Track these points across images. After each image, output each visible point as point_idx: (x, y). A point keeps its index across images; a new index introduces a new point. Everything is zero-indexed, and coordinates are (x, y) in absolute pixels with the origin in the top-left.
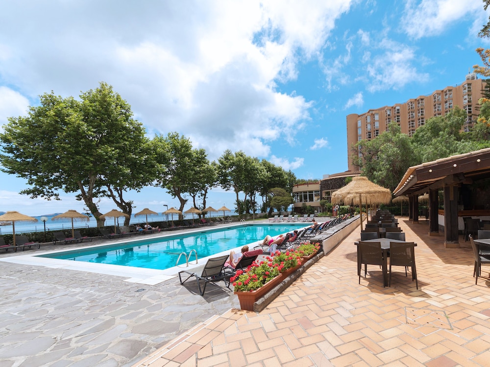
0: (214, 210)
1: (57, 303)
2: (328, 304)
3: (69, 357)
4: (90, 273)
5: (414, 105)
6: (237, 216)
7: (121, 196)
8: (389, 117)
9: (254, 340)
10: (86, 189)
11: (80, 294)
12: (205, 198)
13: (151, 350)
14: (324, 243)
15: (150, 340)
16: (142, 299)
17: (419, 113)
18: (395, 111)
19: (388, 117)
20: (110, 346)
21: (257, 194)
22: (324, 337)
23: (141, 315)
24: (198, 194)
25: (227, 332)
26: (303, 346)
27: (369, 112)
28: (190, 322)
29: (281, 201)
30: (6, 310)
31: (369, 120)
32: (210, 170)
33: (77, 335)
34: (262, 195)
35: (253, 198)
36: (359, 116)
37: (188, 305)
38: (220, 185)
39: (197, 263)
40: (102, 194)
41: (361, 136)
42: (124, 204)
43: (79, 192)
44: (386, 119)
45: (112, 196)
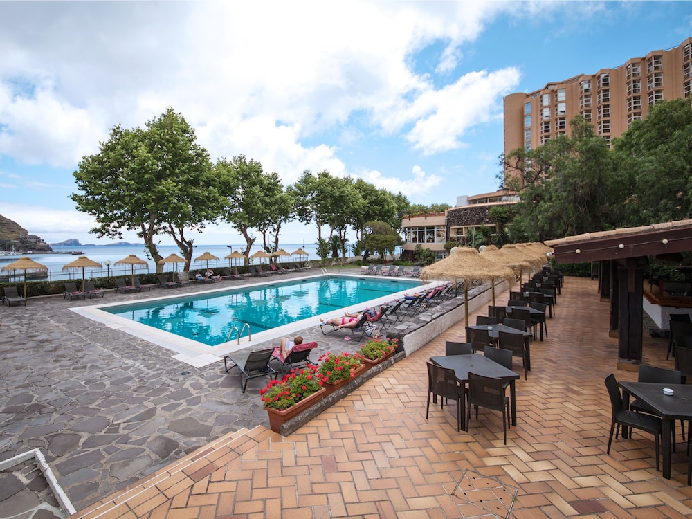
0: (287, 254)
1: (113, 376)
2: (368, 443)
3: (117, 443)
4: (143, 340)
5: (639, 69)
6: (317, 261)
7: (181, 233)
8: (587, 94)
9: (267, 473)
10: (147, 226)
11: (132, 369)
12: (277, 235)
13: (181, 454)
14: (405, 339)
15: (182, 441)
16: (184, 387)
17: (650, 82)
18: (599, 82)
19: (584, 94)
20: (149, 440)
21: (349, 228)
22: (340, 488)
23: (180, 408)
24: (270, 229)
25: (245, 457)
26: (313, 494)
27: (547, 87)
28: (223, 428)
29: (383, 242)
30: (77, 377)
31: (546, 101)
32: (283, 201)
33: (125, 420)
34: (356, 228)
35: (343, 234)
36: (528, 96)
37: (226, 404)
38: (298, 217)
39: (250, 340)
40: (162, 231)
41: (529, 129)
42: (184, 243)
43: (140, 230)
44: (581, 98)
45: (172, 233)
